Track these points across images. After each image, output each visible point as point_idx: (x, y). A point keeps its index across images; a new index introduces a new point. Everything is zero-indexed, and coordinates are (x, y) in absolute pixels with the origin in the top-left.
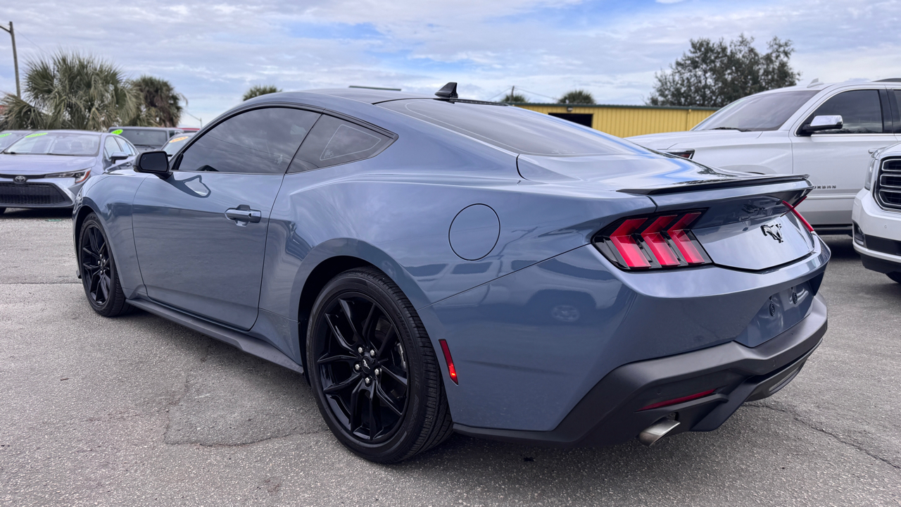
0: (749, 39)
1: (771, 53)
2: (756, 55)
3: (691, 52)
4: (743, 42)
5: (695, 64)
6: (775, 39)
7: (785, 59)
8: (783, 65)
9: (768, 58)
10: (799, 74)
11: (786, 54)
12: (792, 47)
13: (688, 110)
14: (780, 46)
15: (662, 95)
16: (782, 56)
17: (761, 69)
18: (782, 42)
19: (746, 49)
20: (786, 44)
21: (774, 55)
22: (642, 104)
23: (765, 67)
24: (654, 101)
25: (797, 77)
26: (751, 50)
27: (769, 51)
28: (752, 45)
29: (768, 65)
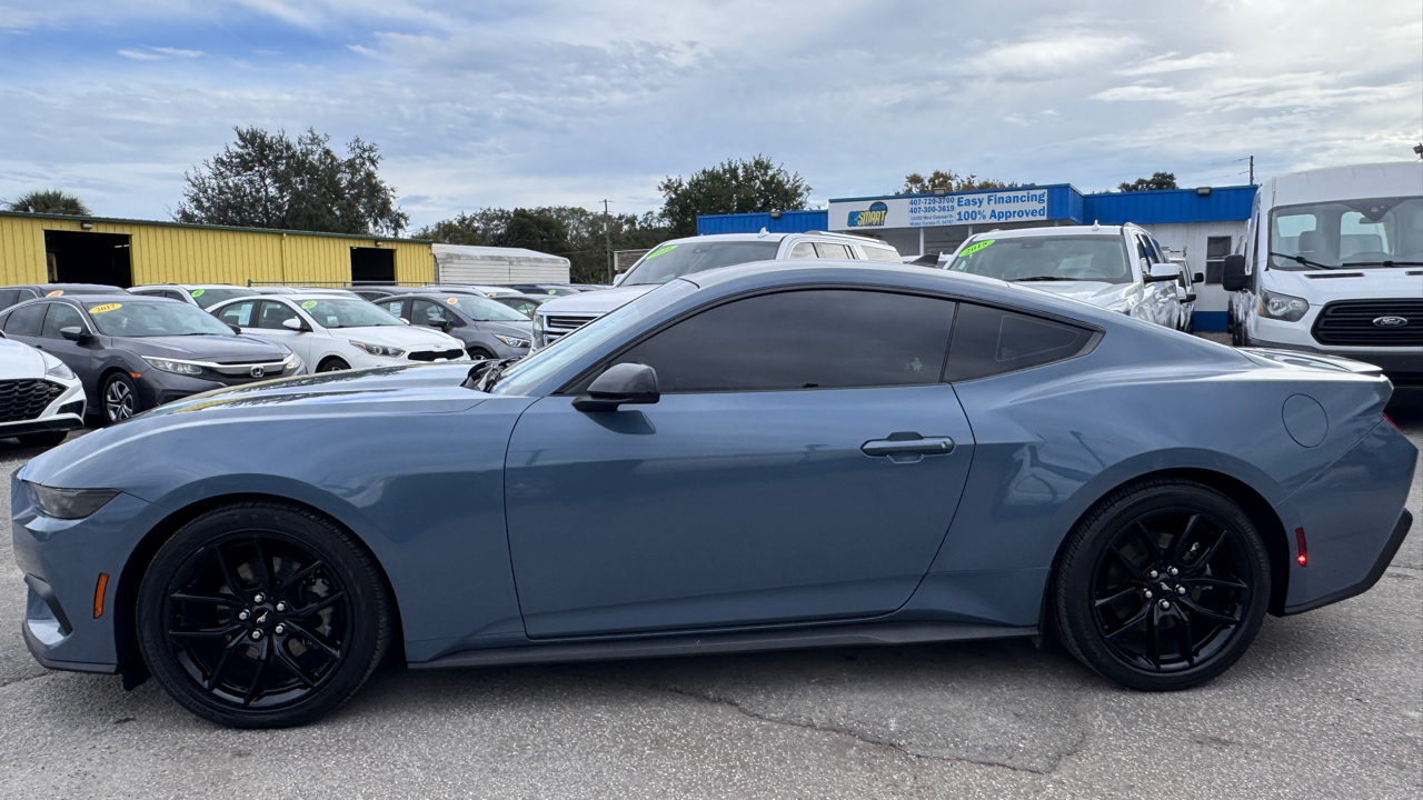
0: (322, 137)
1: (354, 159)
2: (333, 159)
3: (239, 146)
4: (314, 140)
5: (245, 165)
6: (357, 141)
7: (372, 168)
8: (370, 175)
9: (351, 164)
10: (392, 190)
11: (373, 162)
12: (378, 153)
13: (282, 234)
14: (364, 151)
15: (200, 206)
16: (368, 164)
17: (344, 178)
18: (366, 145)
19: (320, 151)
20: (371, 149)
21: (358, 161)
22: (169, 220)
23: (349, 176)
24: (186, 216)
25: (391, 193)
26: (327, 152)
27: (352, 156)
28: (328, 145)
29: (353, 175)
